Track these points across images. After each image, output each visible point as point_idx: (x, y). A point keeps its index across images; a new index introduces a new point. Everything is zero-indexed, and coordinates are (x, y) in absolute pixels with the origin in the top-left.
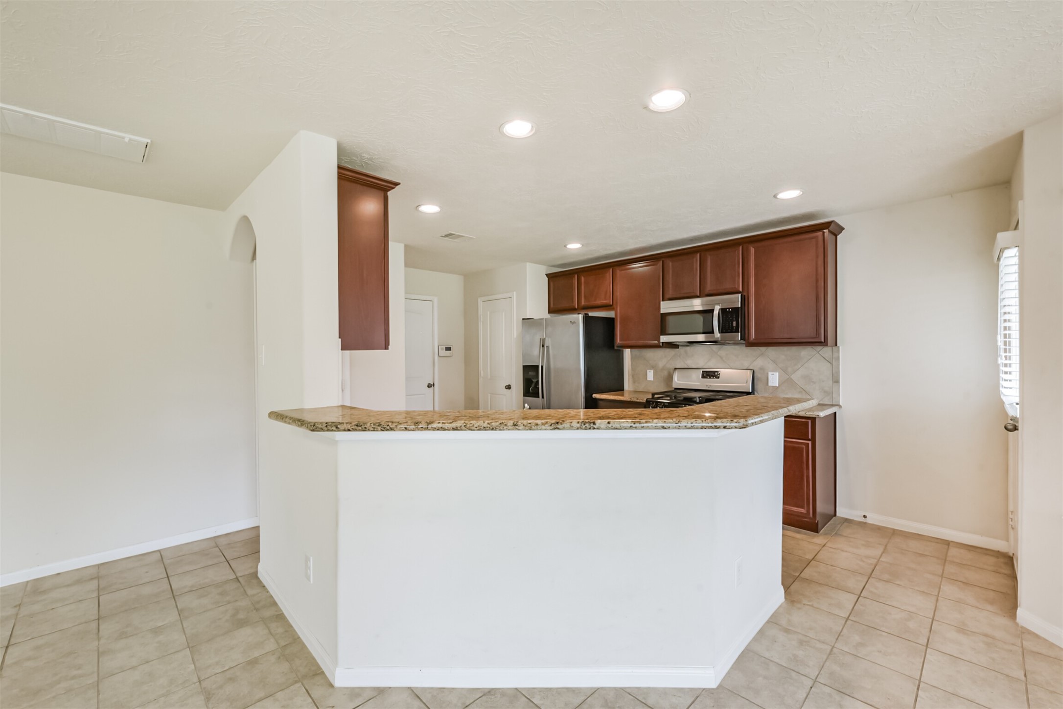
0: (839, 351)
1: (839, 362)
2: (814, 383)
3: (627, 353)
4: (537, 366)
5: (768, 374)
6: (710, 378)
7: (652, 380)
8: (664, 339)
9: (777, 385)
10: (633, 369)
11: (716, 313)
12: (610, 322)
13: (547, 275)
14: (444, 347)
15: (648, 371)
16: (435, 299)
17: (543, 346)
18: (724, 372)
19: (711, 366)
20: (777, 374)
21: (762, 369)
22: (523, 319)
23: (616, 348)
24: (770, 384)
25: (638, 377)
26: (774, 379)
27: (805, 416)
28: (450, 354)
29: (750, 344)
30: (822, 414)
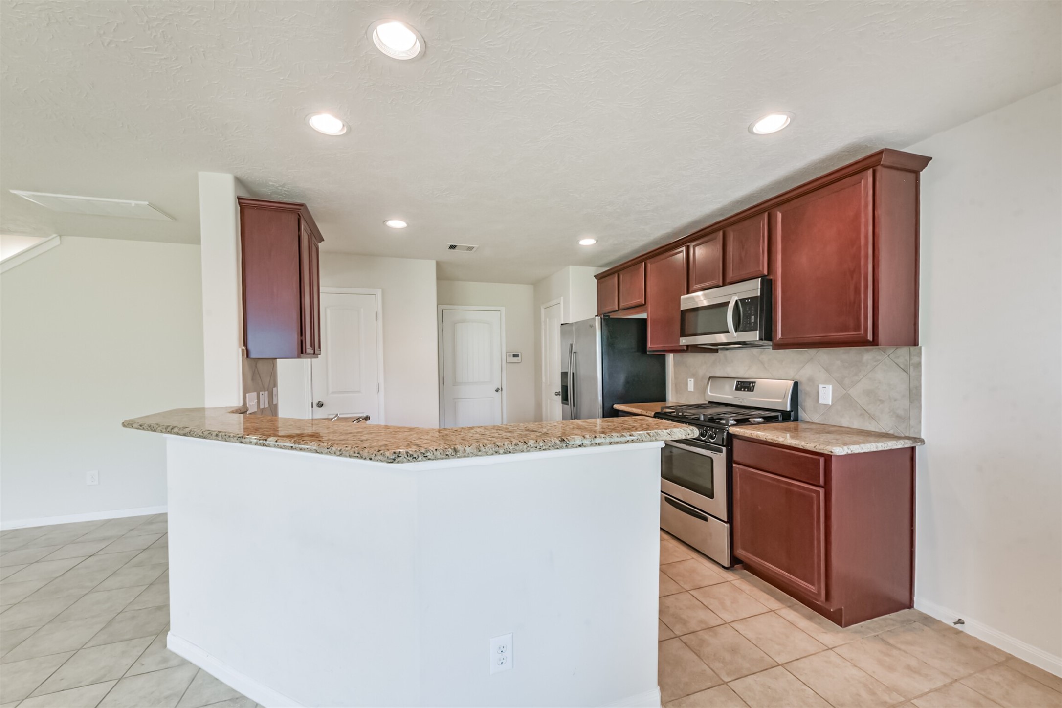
0: (919, 354)
1: (920, 371)
2: (882, 402)
3: (670, 358)
4: (567, 373)
5: (818, 386)
6: (744, 390)
7: (693, 390)
8: (684, 341)
9: (830, 404)
10: (676, 378)
11: (731, 305)
13: (596, 276)
14: (512, 354)
15: (689, 380)
16: (503, 309)
17: (571, 352)
18: (762, 383)
19: (745, 375)
20: (830, 387)
21: (811, 380)
22: (562, 324)
23: (648, 353)
24: (821, 401)
25: (681, 387)
26: (826, 394)
27: (814, 450)
28: (518, 360)
29: (778, 346)
30: (839, 451)
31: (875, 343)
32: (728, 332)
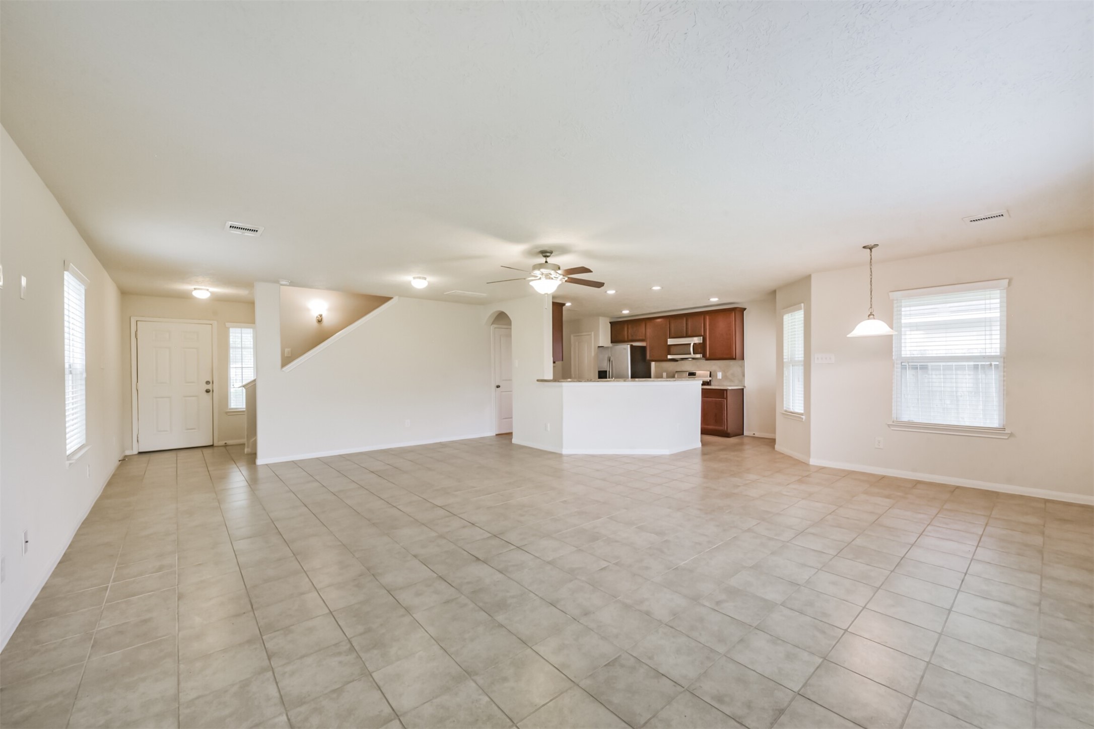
0: (744, 362)
1: (745, 367)
2: (735, 377)
3: (653, 364)
4: (606, 371)
5: (717, 373)
6: (692, 376)
7: (666, 377)
8: (669, 357)
9: (721, 379)
10: (656, 372)
11: (692, 345)
12: (643, 349)
13: (610, 323)
15: (663, 374)
17: (610, 361)
19: (693, 370)
20: (721, 373)
21: (715, 371)
22: (599, 347)
23: (647, 362)
24: (718, 378)
25: (658, 376)
26: (720, 375)
29: (707, 359)
30: (730, 388)
31: (735, 359)
32: (690, 354)
